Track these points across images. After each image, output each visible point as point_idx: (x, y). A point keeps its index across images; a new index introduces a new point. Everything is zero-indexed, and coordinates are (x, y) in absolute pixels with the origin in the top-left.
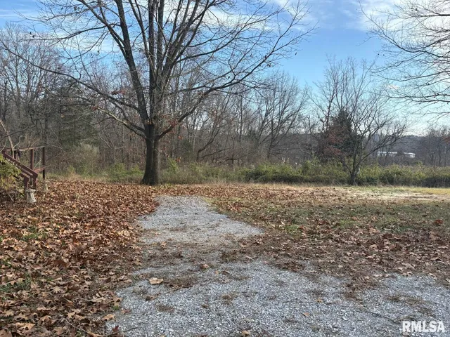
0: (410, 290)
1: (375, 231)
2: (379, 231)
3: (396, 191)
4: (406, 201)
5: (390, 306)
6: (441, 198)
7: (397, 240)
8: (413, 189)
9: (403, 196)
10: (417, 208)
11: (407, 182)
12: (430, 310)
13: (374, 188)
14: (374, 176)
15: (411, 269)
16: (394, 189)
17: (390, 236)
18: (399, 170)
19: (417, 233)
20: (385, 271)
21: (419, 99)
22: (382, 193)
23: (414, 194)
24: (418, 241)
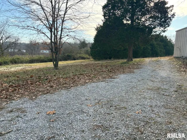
0: (18, 105)
1: (5, 85)
2: (7, 85)
3: (17, 66)
4: (21, 70)
5: (9, 115)
6: (34, 67)
7: (15, 87)
8: (25, 65)
9: (20, 68)
10: (25, 72)
11: (22, 62)
12: (25, 111)
13: (7, 66)
14: (7, 61)
15: (19, 97)
16: (16, 65)
17: (12, 85)
18: (19, 57)
19: (24, 82)
20: (8, 101)
21: (22, 27)
22: (11, 68)
23: (25, 67)
24: (23, 85)
